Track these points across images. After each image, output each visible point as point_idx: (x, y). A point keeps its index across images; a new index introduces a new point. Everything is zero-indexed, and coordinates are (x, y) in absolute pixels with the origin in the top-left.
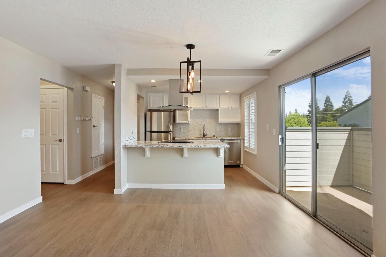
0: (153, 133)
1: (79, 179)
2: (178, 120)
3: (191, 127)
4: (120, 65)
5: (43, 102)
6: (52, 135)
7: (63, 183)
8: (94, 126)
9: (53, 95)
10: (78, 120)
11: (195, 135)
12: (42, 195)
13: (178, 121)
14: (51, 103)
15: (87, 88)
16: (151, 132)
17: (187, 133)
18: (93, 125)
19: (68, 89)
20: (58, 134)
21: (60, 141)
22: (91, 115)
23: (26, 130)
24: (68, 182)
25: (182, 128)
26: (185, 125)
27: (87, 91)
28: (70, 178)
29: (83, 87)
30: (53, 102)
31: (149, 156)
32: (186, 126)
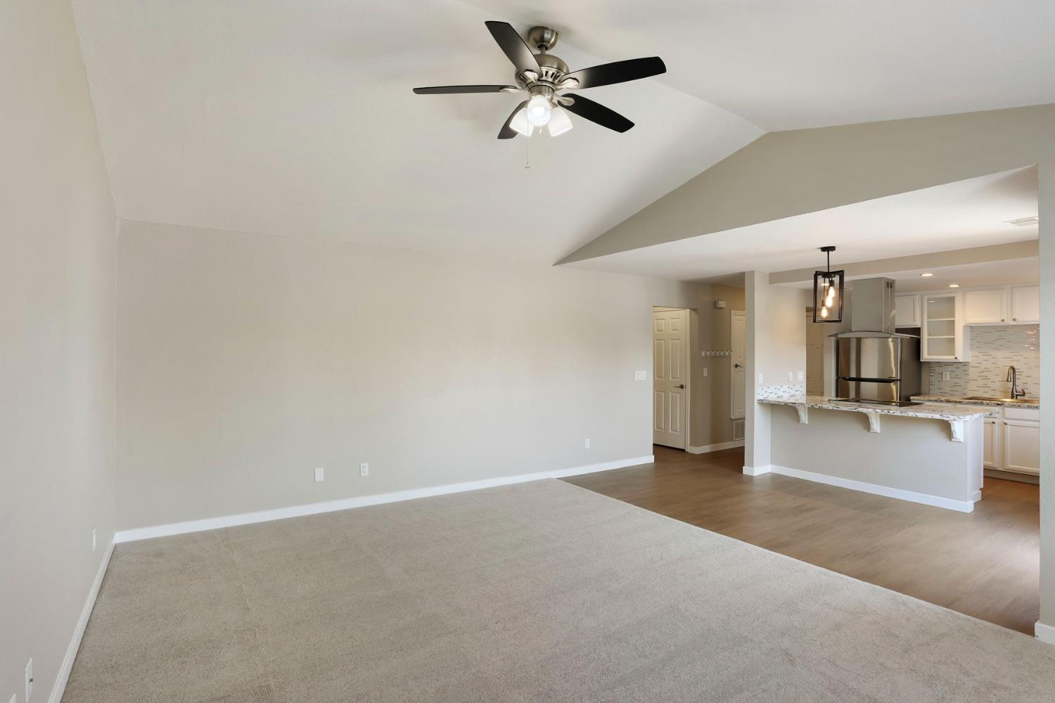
0: (863, 384)
1: (705, 449)
2: (929, 354)
3: (973, 372)
4: (752, 273)
5: (662, 330)
6: (673, 378)
7: (684, 450)
8: (737, 366)
9: (673, 320)
10: (706, 357)
11: (986, 392)
12: (654, 454)
13: (926, 356)
14: (671, 331)
15: (722, 304)
16: (859, 380)
17: (960, 386)
18: (733, 363)
19: (692, 311)
20: (678, 377)
21: (682, 387)
22: (730, 347)
23: (639, 372)
24: (690, 449)
25: (946, 375)
26: (956, 365)
27: (722, 308)
28: (694, 443)
29: (715, 304)
30: (673, 330)
31: (807, 423)
32: (958, 368)
